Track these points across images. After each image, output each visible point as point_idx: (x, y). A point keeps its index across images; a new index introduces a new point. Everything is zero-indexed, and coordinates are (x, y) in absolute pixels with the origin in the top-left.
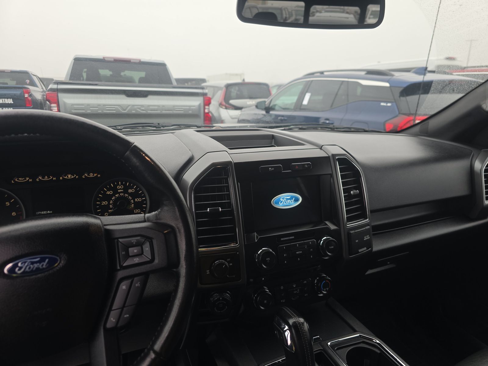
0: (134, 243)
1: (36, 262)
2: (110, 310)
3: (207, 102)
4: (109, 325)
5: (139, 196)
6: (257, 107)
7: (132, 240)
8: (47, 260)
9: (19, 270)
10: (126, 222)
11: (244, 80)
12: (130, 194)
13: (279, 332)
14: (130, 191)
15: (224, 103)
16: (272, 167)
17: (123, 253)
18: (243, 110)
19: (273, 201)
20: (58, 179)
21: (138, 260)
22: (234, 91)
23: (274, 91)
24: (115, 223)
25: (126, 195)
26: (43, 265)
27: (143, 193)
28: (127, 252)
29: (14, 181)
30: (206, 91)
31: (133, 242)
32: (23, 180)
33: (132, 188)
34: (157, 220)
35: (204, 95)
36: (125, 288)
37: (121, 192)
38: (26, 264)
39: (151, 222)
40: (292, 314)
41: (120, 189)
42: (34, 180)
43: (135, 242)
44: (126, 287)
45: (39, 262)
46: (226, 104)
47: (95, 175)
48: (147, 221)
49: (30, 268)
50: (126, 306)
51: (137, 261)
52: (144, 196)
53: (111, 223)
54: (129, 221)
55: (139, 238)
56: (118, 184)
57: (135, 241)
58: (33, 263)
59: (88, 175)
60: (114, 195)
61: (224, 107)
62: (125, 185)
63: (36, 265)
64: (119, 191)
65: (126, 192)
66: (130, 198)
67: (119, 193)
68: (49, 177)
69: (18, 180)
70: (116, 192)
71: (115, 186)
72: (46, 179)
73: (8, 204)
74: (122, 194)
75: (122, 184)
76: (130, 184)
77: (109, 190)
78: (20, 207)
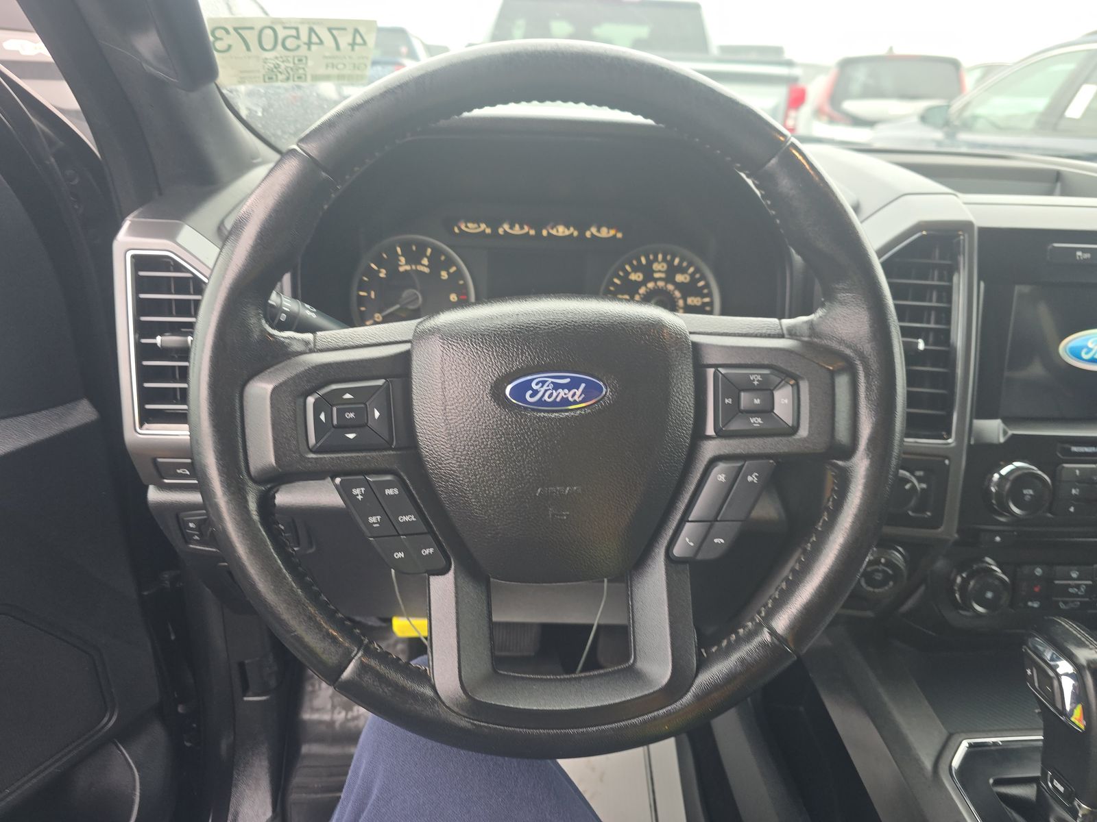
0: (756, 383)
1: (563, 386)
2: (684, 520)
3: (797, 99)
4: (677, 551)
5: (698, 293)
6: (924, 118)
7: (752, 374)
8: (583, 385)
9: (531, 396)
10: (736, 332)
11: (891, 49)
12: (679, 286)
13: (1042, 673)
14: (680, 278)
15: (828, 108)
16: (1084, 250)
17: (727, 401)
18: (880, 127)
19: (1065, 348)
20: (539, 233)
21: (759, 423)
22: (860, 76)
23: (969, 80)
24: (710, 331)
25: (670, 287)
26: (574, 394)
27: (707, 286)
28: (737, 400)
29: (460, 228)
30: (796, 72)
31: (754, 380)
32: (476, 228)
33: (683, 271)
34: (815, 337)
35: (791, 81)
36: (724, 480)
37: (660, 279)
38: (545, 387)
39: (797, 340)
40: (1087, 639)
41: (660, 271)
42: (495, 231)
43: (758, 381)
44: (725, 478)
45: (568, 387)
46: (833, 109)
47: (612, 232)
48: (786, 336)
49: (550, 396)
50: (719, 519)
51: (758, 425)
52: (710, 295)
53: (701, 330)
54: (744, 331)
55: (766, 372)
56: (656, 260)
57: (759, 378)
58: (557, 387)
59: (599, 231)
60: (644, 283)
61: (825, 118)
62: (670, 264)
63: (562, 393)
64: (657, 275)
65: (670, 278)
66: (677, 294)
67: (656, 280)
68: (522, 228)
69: (467, 227)
70: (649, 276)
71: (650, 263)
72: (517, 230)
73: (444, 275)
74: (661, 284)
75: (664, 260)
76: (681, 263)
77: (635, 270)
78: (465, 286)
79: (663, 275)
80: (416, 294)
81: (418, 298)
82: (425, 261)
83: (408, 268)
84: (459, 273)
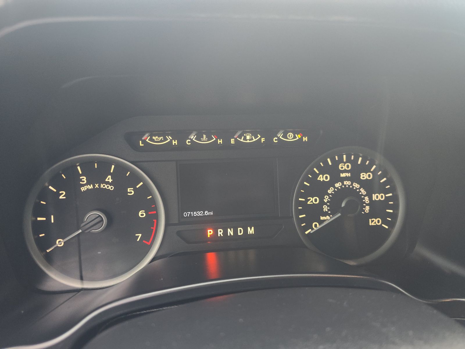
5: (381, 189)
12: (364, 184)
14: (364, 176)
20: (226, 142)
25: (356, 185)
29: (144, 142)
32: (161, 141)
33: (367, 170)
37: (346, 178)
41: (345, 171)
42: (182, 142)
47: (298, 137)
56: (341, 161)
59: (284, 136)
60: (331, 183)
62: (354, 163)
64: (343, 175)
65: (355, 178)
66: (363, 191)
67: (342, 180)
68: (210, 138)
69: (151, 139)
70: (336, 177)
71: (336, 164)
72: (204, 140)
73: (131, 191)
74: (347, 183)
75: (349, 160)
76: (363, 162)
77: (322, 173)
78: (153, 201)
79: (349, 175)
80: (100, 216)
81: (102, 220)
82: (109, 179)
83: (91, 187)
84: (146, 189)
